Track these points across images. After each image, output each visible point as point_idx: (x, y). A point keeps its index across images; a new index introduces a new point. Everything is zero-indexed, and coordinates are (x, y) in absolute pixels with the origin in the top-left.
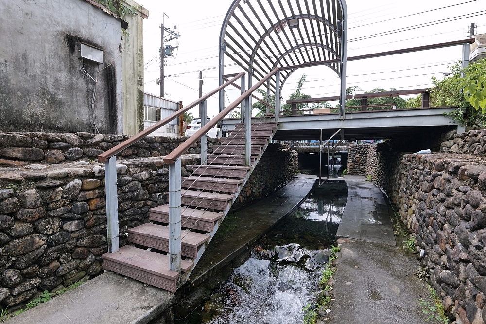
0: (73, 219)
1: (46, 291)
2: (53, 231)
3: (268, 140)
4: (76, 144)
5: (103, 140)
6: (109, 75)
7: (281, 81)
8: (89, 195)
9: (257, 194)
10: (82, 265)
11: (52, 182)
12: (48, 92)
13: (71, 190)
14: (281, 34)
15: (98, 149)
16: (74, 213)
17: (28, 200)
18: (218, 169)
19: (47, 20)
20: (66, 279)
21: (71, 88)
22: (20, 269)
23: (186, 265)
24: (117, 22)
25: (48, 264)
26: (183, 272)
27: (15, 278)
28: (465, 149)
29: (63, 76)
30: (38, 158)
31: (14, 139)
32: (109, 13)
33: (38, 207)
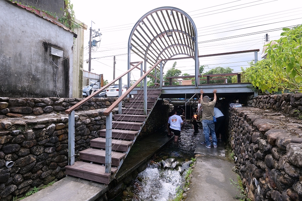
0: (50, 146)
1: (35, 187)
2: (40, 153)
3: (156, 100)
4: (49, 104)
5: (64, 101)
6: (66, 63)
7: (163, 64)
8: (59, 132)
9: (150, 131)
10: (54, 172)
11: (41, 125)
12: (31, 74)
13: (50, 130)
14: (163, 39)
15: (61, 106)
16: (51, 143)
17: (29, 135)
18: (130, 117)
19: (34, 34)
20: (45, 181)
21: (45, 71)
22: (22, 174)
23: (114, 170)
24: (71, 34)
25: (36, 172)
26: (112, 173)
27: (20, 179)
28: (257, 105)
29: (40, 65)
30: (29, 112)
31: (17, 102)
32: (67, 30)
33: (33, 140)
